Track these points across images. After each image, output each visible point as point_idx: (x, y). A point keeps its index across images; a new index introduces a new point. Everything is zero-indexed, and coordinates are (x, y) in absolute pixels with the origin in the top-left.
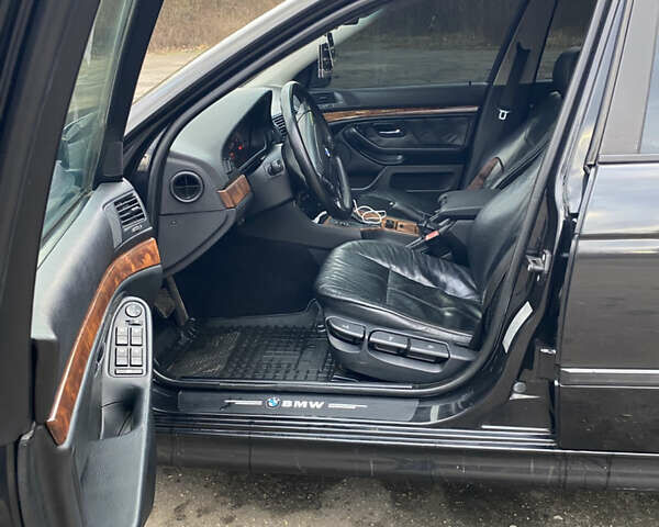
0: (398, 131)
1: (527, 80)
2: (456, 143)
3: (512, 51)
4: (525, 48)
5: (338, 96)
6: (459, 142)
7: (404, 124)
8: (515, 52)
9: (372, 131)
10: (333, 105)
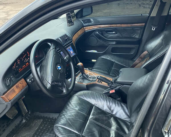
0: (114, 32)
1: (165, 14)
2: (136, 37)
3: (158, 3)
4: (164, 1)
5: (92, 20)
6: (137, 37)
7: (116, 30)
8: (159, 3)
9: (104, 32)
10: (90, 23)
